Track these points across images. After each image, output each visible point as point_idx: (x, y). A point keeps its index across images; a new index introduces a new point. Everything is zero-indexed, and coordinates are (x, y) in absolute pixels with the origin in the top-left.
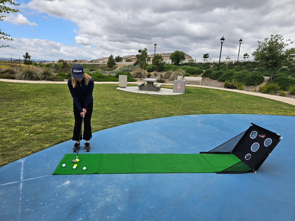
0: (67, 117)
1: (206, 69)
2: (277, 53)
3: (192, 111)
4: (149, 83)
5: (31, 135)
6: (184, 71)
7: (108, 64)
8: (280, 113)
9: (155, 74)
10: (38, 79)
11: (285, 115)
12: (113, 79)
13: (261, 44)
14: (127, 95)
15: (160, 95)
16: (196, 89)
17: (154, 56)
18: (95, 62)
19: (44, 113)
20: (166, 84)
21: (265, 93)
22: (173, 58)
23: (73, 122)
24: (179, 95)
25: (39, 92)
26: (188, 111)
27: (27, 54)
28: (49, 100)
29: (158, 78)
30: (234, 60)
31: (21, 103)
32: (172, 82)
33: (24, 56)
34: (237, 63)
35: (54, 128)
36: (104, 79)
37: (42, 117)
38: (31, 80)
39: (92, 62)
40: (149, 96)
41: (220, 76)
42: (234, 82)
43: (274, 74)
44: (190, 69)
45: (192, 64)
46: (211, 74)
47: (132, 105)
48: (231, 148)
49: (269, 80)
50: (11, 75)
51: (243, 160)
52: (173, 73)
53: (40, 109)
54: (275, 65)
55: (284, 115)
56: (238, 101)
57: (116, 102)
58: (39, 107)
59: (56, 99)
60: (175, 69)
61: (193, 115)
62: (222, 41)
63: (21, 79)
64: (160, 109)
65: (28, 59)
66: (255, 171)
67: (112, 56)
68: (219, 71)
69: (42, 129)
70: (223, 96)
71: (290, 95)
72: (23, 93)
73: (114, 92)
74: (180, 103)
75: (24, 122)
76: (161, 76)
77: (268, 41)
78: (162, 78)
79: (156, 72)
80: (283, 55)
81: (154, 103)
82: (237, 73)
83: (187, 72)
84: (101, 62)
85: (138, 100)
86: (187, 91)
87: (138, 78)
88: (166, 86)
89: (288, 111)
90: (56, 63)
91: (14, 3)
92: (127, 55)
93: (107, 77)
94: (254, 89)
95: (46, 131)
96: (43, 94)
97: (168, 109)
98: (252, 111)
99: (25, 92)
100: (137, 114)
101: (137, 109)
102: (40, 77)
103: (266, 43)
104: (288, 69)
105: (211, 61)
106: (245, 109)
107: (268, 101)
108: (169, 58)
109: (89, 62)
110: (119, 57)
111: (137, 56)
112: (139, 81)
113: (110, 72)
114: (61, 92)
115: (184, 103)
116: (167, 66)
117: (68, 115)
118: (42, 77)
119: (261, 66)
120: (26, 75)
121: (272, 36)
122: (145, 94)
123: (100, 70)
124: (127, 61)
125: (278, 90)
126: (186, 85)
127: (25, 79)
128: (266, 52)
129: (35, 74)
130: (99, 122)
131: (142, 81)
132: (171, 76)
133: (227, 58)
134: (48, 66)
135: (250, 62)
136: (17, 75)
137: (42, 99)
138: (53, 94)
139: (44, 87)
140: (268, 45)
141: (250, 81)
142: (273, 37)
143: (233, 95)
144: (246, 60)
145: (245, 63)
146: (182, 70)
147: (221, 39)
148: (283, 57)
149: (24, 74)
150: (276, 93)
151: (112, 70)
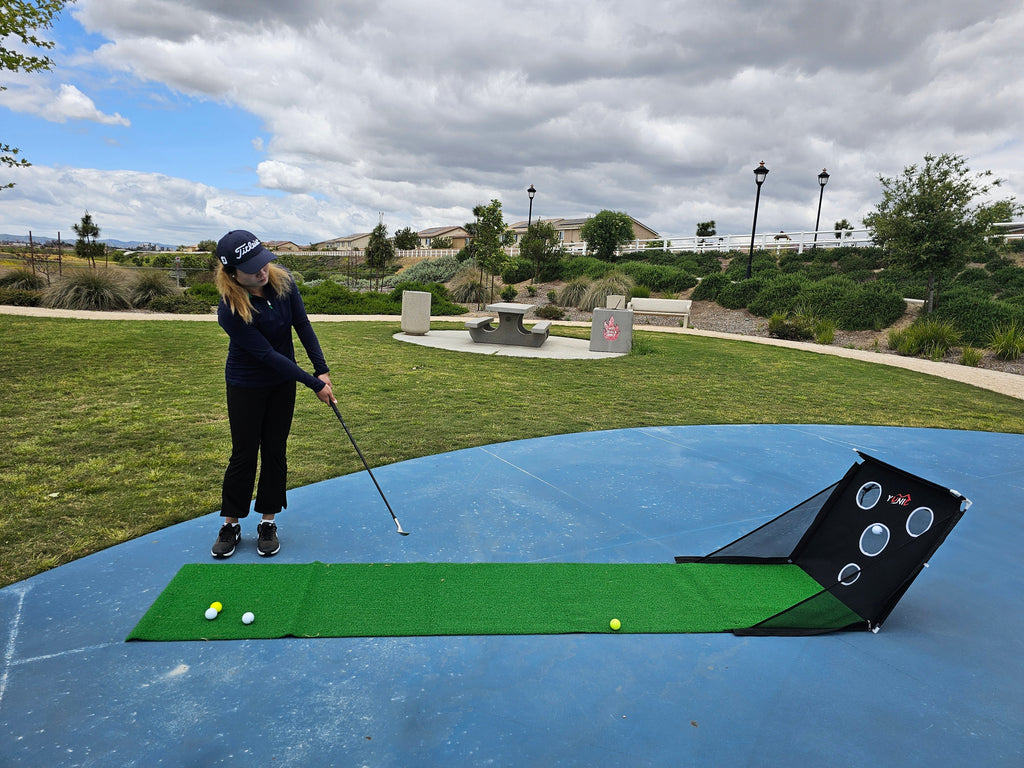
0: (204, 436)
1: (707, 272)
2: (949, 217)
3: (653, 414)
4: (506, 317)
5: (68, 496)
6: (629, 280)
7: (369, 253)
8: (962, 423)
9: (530, 290)
10: (121, 306)
11: (980, 429)
12: (384, 305)
13: (893, 186)
14: (429, 360)
15: (544, 360)
16: (671, 340)
17: (526, 230)
18: (323, 250)
19: (125, 422)
20: (566, 323)
21: (911, 356)
22: (592, 236)
23: (224, 452)
24: (611, 360)
25: (117, 349)
26: (637, 413)
27: (87, 219)
28: (151, 376)
29: (541, 302)
30: (802, 241)
31: (48, 385)
32: (588, 315)
33: (76, 228)
34: (813, 253)
35: (153, 472)
36: (351, 307)
37: (114, 435)
38: (94, 310)
39: (314, 248)
40: (504, 362)
41: (754, 297)
42: (800, 318)
43: (939, 289)
44: (652, 274)
45: (657, 256)
46: (725, 289)
47: (442, 392)
48: (788, 544)
49: (923, 311)
50: (25, 289)
51: (831, 586)
52: (593, 285)
53: (112, 406)
54: (943, 258)
55: (975, 428)
56: (814, 379)
57: (387, 384)
58: (109, 399)
59: (175, 371)
60: (598, 273)
61: (657, 429)
62: (760, 177)
63: (60, 307)
64: (540, 408)
65: (91, 238)
66: (873, 627)
67: (380, 228)
68: (751, 279)
69: (112, 474)
70: (763, 365)
71: (996, 363)
72: (59, 351)
73: (384, 349)
74: (613, 386)
75: (49, 453)
76: (551, 296)
77: (915, 179)
78: (554, 302)
79: (532, 283)
80: (968, 225)
81: (521, 387)
82: (814, 284)
83: (640, 282)
84: (344, 251)
85: (467, 375)
86: (641, 348)
87: (470, 302)
88: (566, 331)
89: (991, 415)
90: (190, 252)
91: (33, 40)
92: (437, 225)
93: (362, 299)
94: (871, 341)
95: (122, 485)
96: (130, 355)
97: (570, 408)
98: (864, 414)
99: (68, 349)
100: (459, 422)
101: (459, 408)
102: (126, 299)
103: (908, 185)
104: (989, 273)
105: (725, 248)
106: (841, 409)
107: (921, 380)
108: (577, 235)
109: (304, 250)
110: (407, 231)
111: (468, 226)
112: (475, 314)
113: (374, 282)
114: (195, 347)
115: (628, 386)
116: (573, 263)
117: (212, 426)
118: (136, 300)
119: (895, 262)
120: (77, 291)
121: (927, 159)
122: (493, 356)
123: (340, 277)
124: (435, 247)
125: (954, 345)
126: (636, 327)
127: (75, 304)
128: (910, 215)
129: (111, 287)
130: (319, 453)
131: (483, 313)
132: (587, 297)
133: (778, 238)
134: (163, 262)
135: (856, 251)
136: (46, 293)
137: (125, 373)
138: (167, 355)
139: (138, 331)
140: (916, 191)
141: (858, 313)
142: (933, 164)
143: (797, 360)
144: (845, 242)
145: (841, 254)
146: (622, 276)
147: (757, 172)
148: (967, 231)
149: (71, 287)
150: (948, 354)
151: (383, 277)
